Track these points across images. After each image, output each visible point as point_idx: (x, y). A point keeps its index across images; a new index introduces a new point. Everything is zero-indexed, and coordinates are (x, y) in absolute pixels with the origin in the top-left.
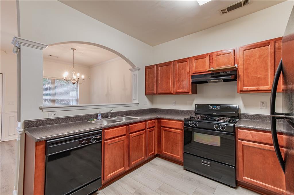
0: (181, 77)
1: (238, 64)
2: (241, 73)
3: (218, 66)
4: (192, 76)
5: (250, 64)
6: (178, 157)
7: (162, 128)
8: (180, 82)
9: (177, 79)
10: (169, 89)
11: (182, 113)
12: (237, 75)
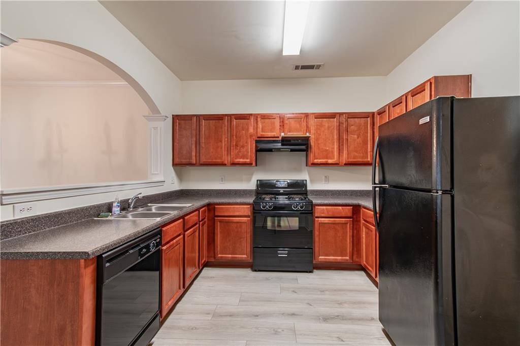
0: (240, 140)
1: (310, 132)
2: (312, 143)
3: (290, 132)
4: (256, 140)
5: (320, 135)
6: (244, 256)
7: (216, 218)
8: (239, 148)
9: (235, 144)
10: (221, 158)
11: (235, 194)
12: (309, 146)
